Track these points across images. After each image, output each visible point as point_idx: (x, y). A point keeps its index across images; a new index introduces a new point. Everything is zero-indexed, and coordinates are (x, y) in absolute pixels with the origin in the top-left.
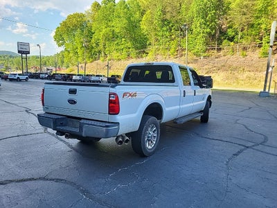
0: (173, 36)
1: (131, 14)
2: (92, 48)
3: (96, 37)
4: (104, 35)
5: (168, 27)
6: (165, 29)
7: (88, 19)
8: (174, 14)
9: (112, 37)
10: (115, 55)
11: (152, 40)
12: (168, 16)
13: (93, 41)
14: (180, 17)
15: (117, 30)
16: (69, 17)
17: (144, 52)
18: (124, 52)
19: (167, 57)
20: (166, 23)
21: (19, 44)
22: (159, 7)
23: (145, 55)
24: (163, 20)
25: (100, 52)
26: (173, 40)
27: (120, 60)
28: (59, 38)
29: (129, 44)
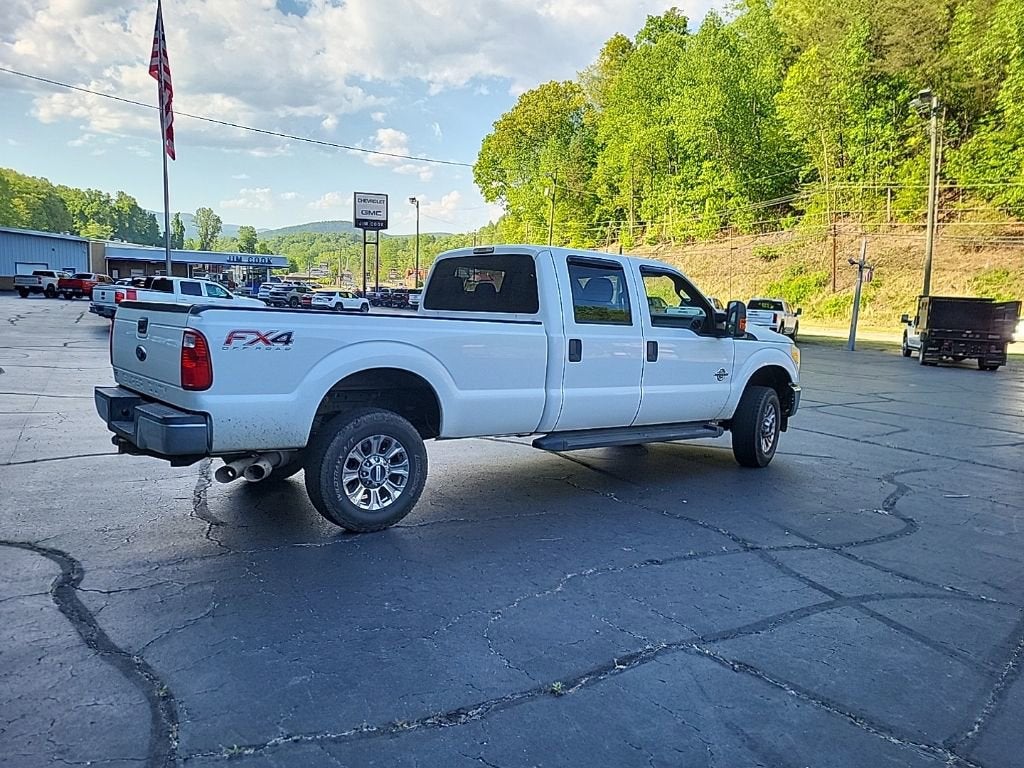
0: (912, 141)
1: (742, 68)
2: (597, 200)
3: (610, 162)
4: (636, 154)
5: (891, 105)
6: (876, 112)
7: (589, 99)
8: (923, 50)
9: (668, 159)
10: (674, 223)
11: (824, 161)
12: (893, 64)
13: (599, 174)
14: (946, 61)
15: (683, 133)
16: (525, 100)
17: (787, 208)
18: (708, 213)
19: (884, 226)
20: (881, 89)
21: (360, 198)
22: (858, 30)
23: (789, 218)
24: (872, 80)
25: (620, 214)
26: (910, 155)
27: (689, 240)
28: (490, 173)
29: (729, 181)
